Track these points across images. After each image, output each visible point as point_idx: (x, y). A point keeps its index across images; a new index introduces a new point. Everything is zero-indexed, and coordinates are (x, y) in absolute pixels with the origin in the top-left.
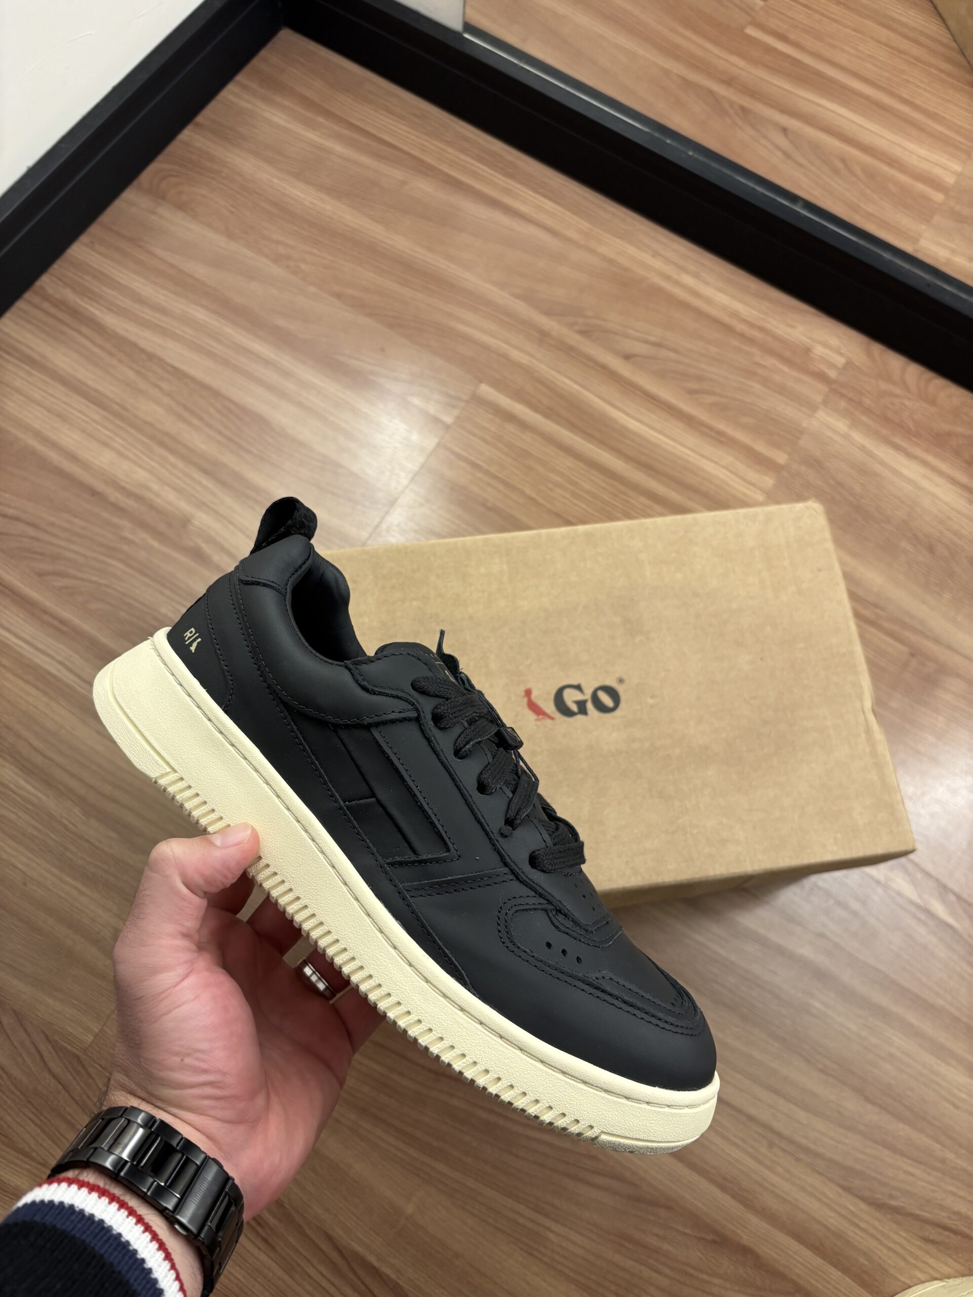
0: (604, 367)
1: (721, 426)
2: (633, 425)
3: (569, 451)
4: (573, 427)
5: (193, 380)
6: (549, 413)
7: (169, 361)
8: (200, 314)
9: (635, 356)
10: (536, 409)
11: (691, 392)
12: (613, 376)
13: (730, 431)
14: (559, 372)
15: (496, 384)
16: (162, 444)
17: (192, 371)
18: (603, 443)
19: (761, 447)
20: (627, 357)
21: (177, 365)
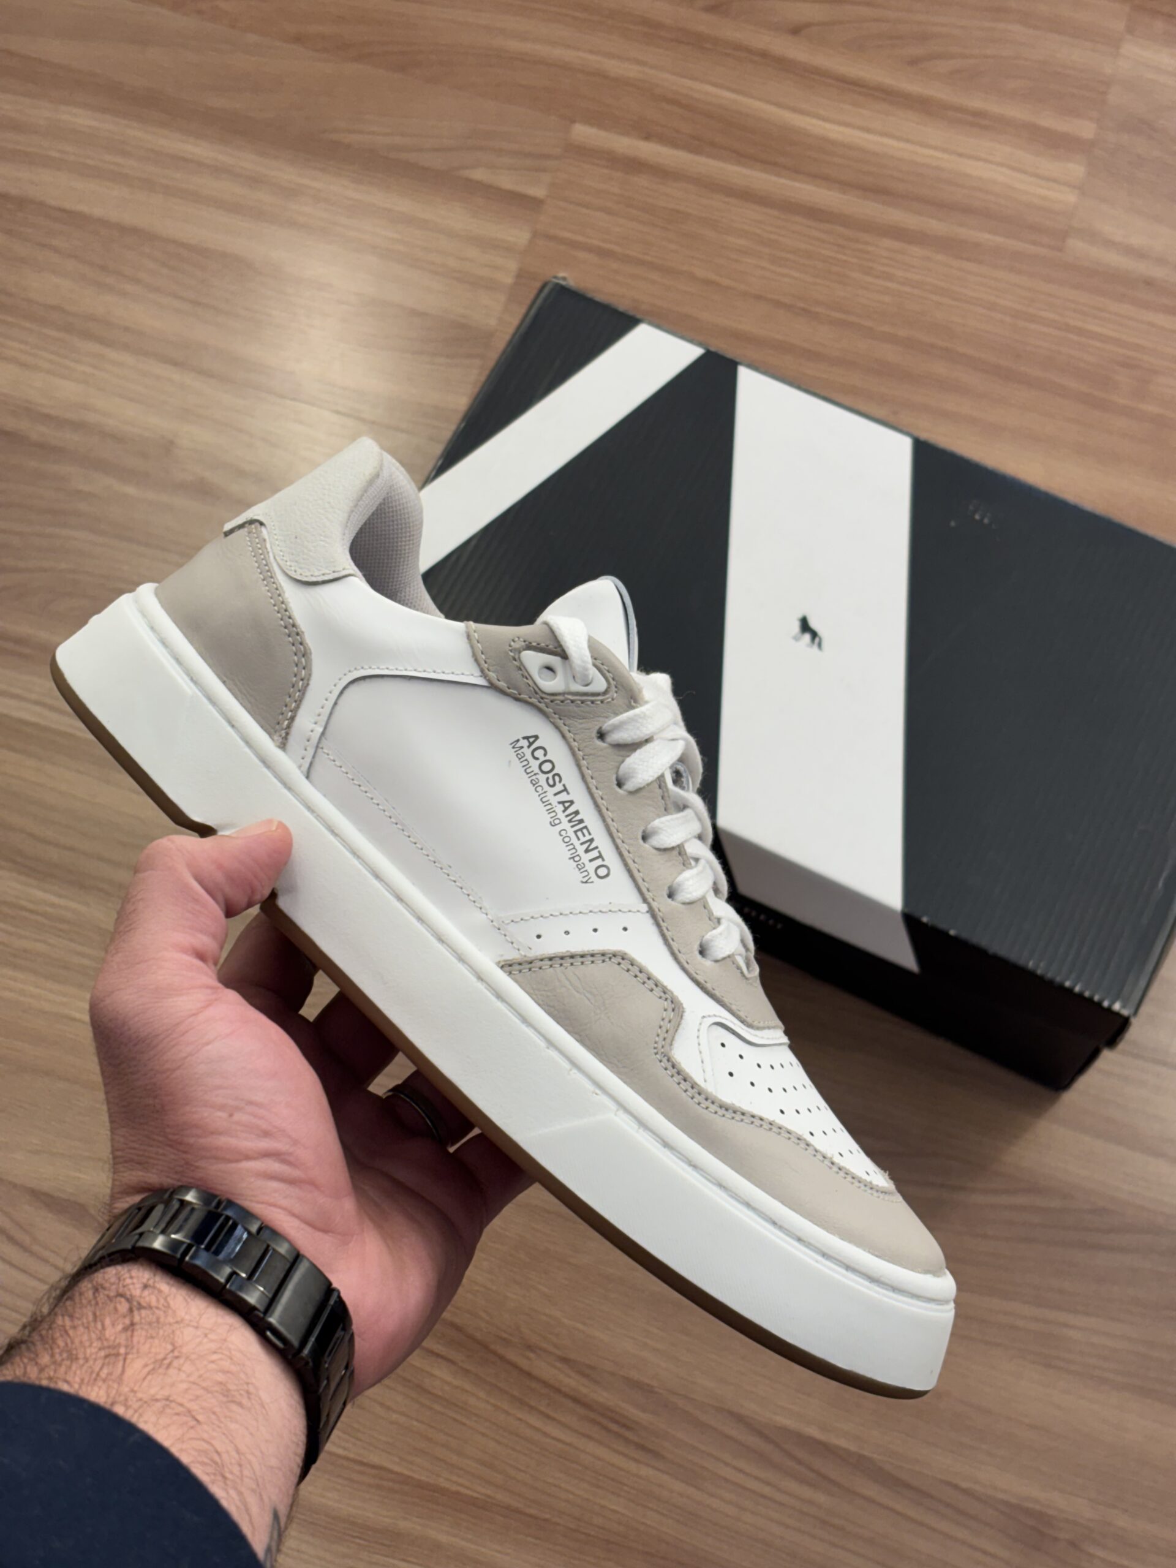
0: (764, 55)
1: (976, 103)
2: (835, 132)
3: (747, 196)
4: (741, 157)
5: (103, 223)
6: (696, 144)
7: (53, 203)
8: (81, 118)
9: (808, 25)
10: (673, 144)
11: (914, 62)
12: (783, 65)
13: (995, 107)
14: (694, 78)
15: (598, 118)
16: (87, 335)
17: (97, 212)
18: (796, 171)
19: (1049, 120)
20: (796, 30)
21: (68, 206)
